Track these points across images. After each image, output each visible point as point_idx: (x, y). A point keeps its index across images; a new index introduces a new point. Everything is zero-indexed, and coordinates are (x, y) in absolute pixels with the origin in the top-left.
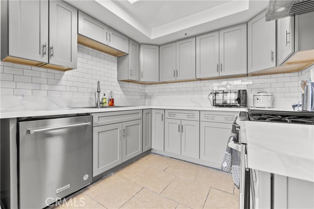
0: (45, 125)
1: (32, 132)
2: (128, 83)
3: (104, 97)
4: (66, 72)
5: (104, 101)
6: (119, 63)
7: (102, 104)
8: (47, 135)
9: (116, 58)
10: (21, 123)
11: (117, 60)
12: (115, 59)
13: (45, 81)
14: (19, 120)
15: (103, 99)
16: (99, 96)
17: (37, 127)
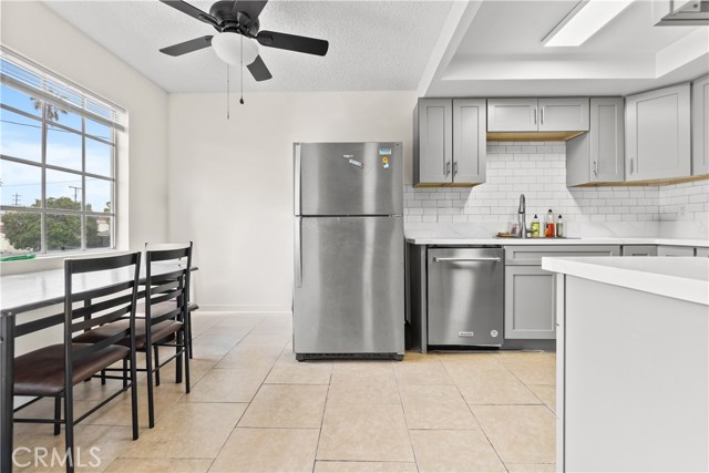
0: (451, 255)
1: (438, 259)
2: (594, 188)
3: (536, 220)
4: (474, 188)
5: (535, 228)
6: (569, 153)
7: (532, 232)
8: (453, 266)
9: (564, 143)
10: (429, 250)
11: (564, 148)
12: (562, 146)
13: (449, 203)
14: (428, 246)
15: (533, 224)
16: (524, 220)
17: (443, 256)
